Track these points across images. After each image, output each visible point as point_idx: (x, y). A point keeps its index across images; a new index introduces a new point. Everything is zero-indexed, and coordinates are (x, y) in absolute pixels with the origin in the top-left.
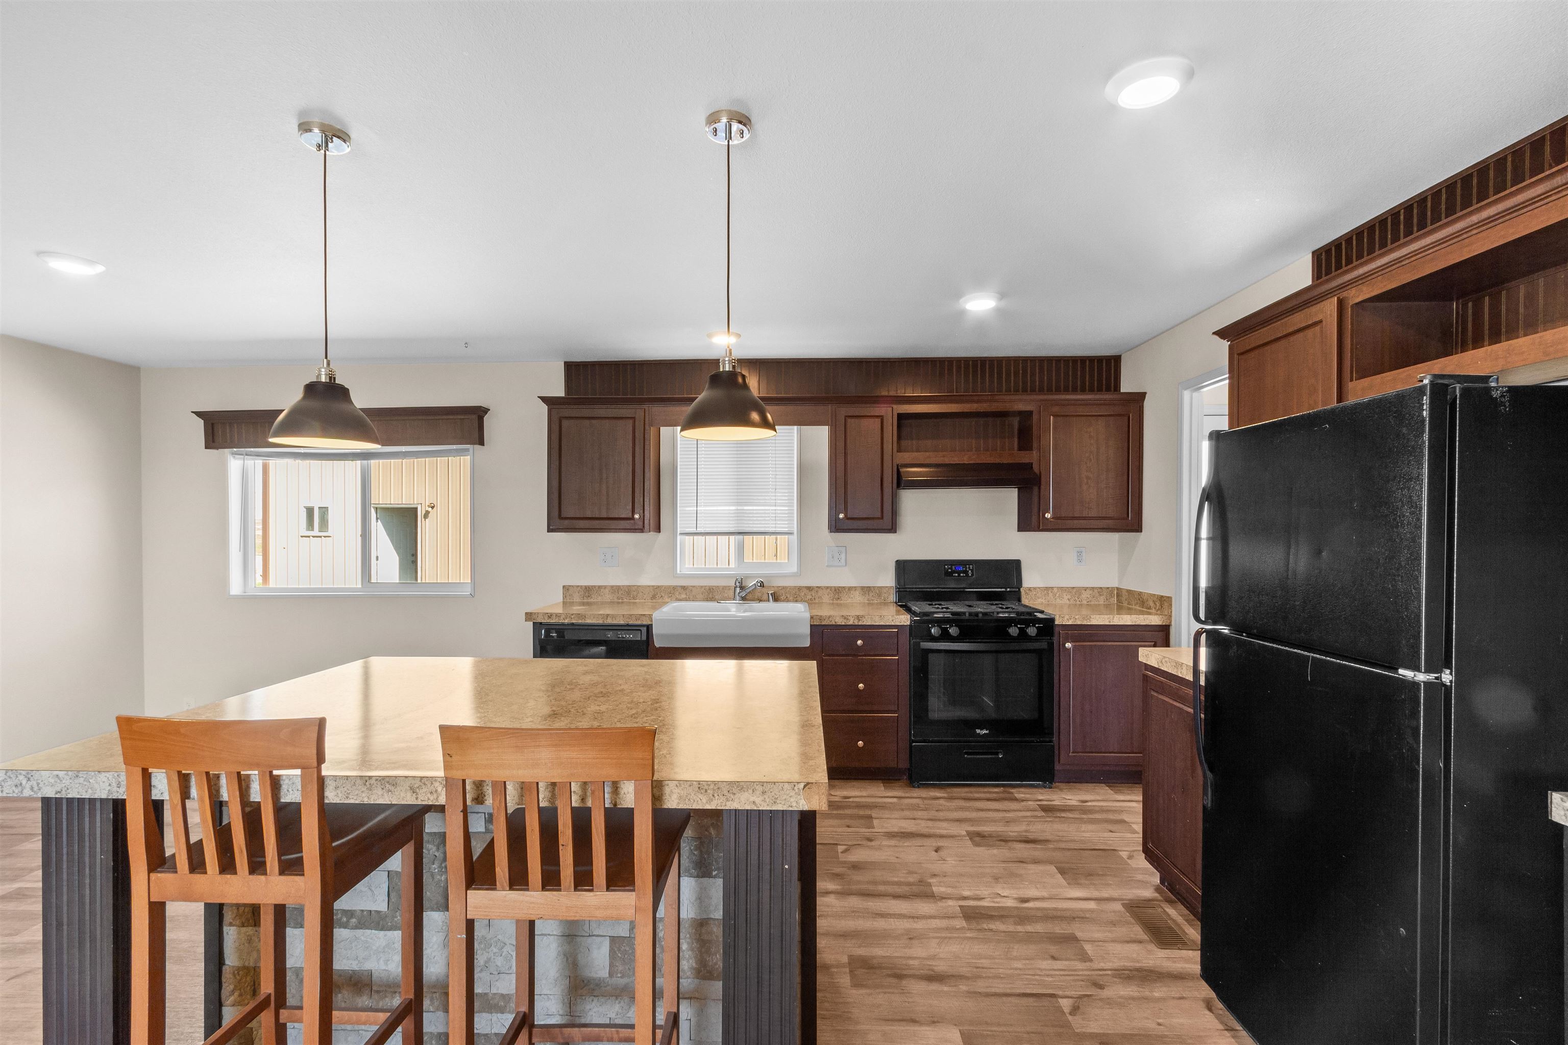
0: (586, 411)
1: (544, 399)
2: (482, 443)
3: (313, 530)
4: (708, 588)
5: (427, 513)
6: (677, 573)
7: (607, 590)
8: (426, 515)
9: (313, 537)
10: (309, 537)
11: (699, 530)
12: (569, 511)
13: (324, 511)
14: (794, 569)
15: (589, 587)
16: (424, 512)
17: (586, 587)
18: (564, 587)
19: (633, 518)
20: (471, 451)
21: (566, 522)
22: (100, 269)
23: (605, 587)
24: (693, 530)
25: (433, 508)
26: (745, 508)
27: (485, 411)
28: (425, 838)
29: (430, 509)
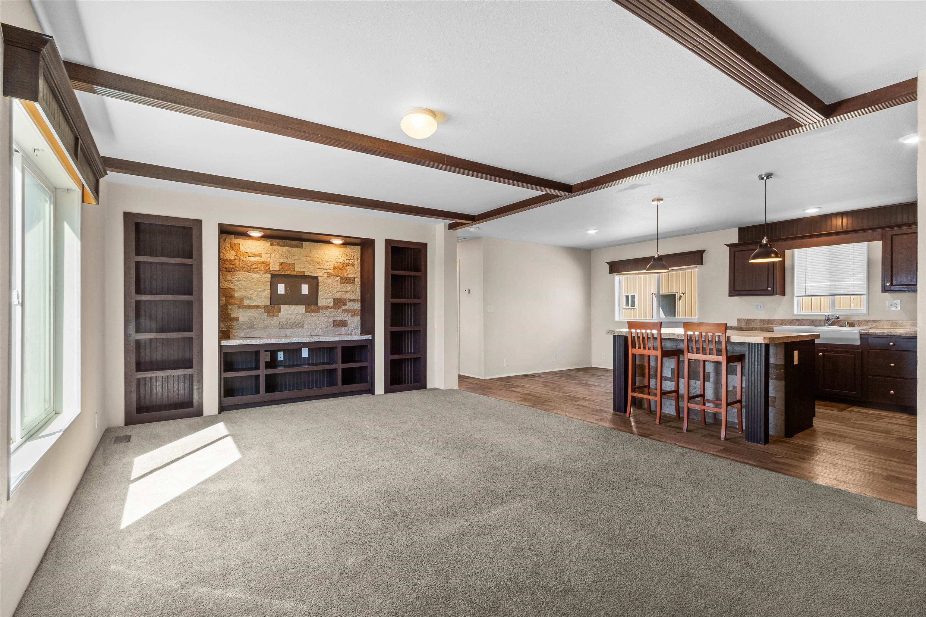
0: (746, 248)
1: (727, 245)
2: (702, 263)
3: (628, 306)
4: (811, 321)
5: (681, 297)
6: (794, 314)
7: (758, 321)
8: (680, 298)
9: (629, 309)
10: (627, 309)
11: (807, 294)
12: (737, 288)
13: (633, 297)
14: (865, 312)
15: (749, 319)
16: (679, 296)
17: (748, 319)
18: (737, 319)
19: (768, 290)
20: (698, 267)
21: (737, 292)
22: (597, 230)
23: (757, 320)
24: (804, 294)
25: (683, 294)
26: (836, 283)
27: (704, 251)
28: (680, 361)
29: (682, 295)
